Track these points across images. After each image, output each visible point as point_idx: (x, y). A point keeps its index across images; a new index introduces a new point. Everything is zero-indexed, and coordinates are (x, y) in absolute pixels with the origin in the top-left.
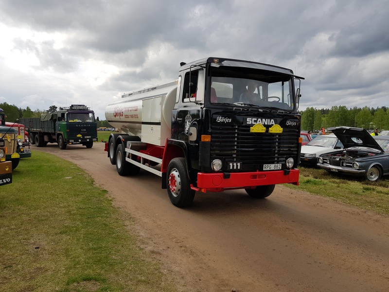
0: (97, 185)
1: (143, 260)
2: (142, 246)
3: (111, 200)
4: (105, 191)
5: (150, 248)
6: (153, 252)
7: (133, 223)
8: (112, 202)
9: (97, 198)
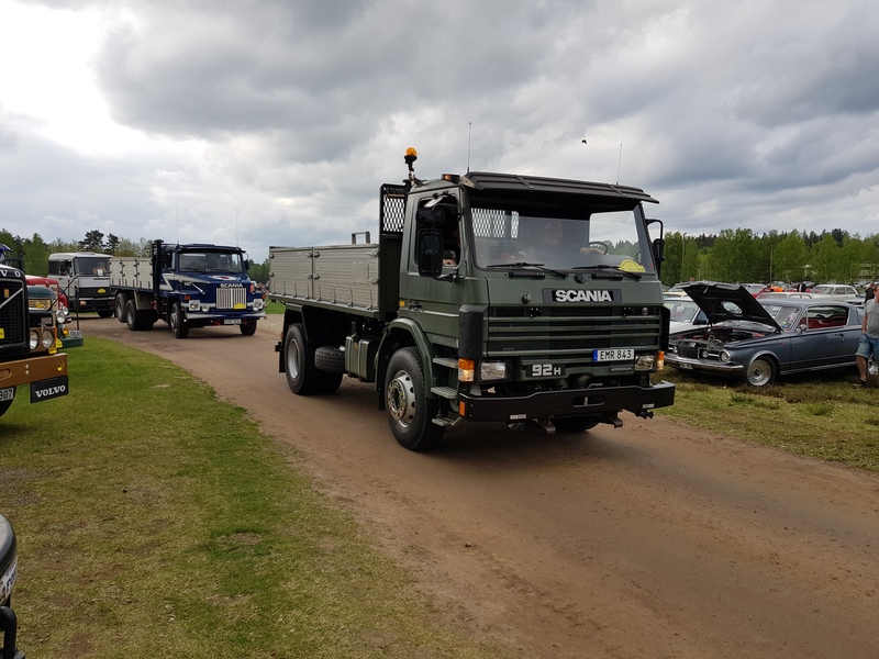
5: (333, 493)
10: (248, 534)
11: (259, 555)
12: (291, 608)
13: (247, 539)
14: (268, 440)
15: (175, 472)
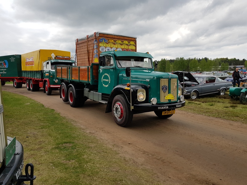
10: (68, 144)
11: (73, 149)
12: (87, 163)
13: (68, 145)
14: (64, 118)
15: (40, 128)
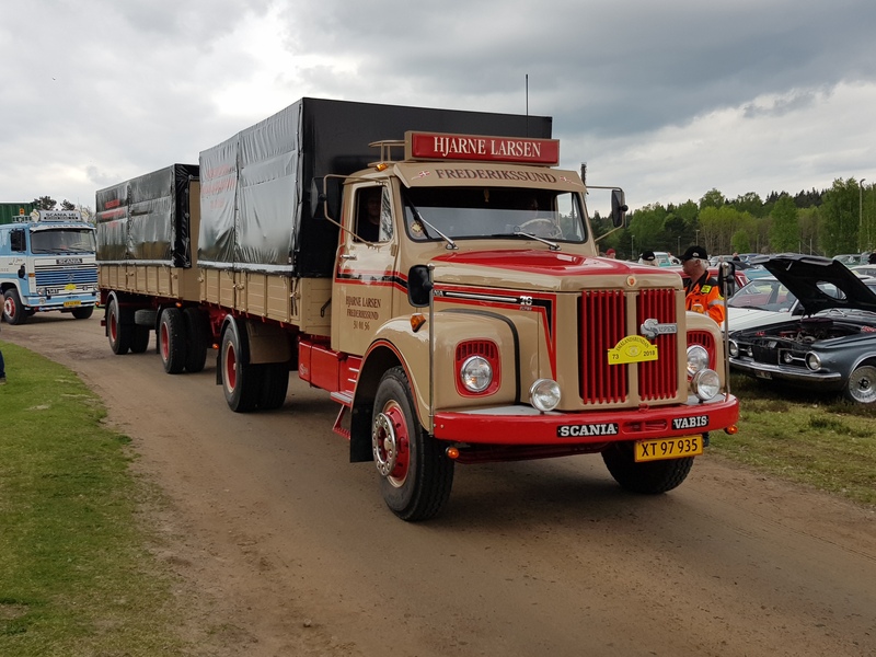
0: (111, 425)
1: (140, 574)
2: (153, 550)
3: (128, 460)
4: (125, 440)
5: (168, 553)
6: (172, 560)
7: (158, 507)
8: (130, 464)
9: (93, 453)
